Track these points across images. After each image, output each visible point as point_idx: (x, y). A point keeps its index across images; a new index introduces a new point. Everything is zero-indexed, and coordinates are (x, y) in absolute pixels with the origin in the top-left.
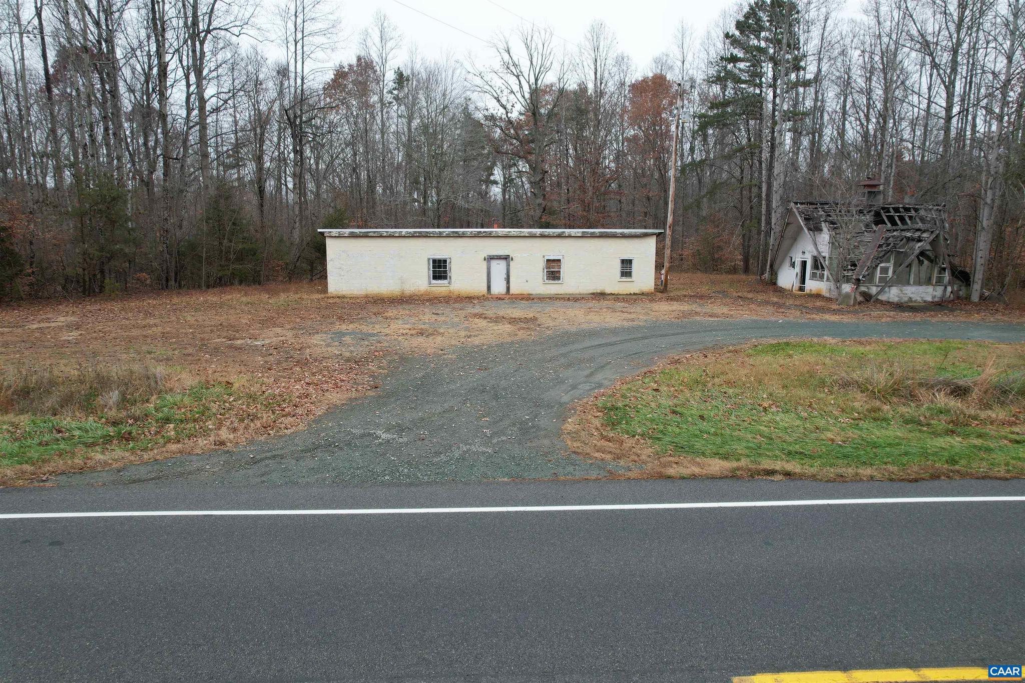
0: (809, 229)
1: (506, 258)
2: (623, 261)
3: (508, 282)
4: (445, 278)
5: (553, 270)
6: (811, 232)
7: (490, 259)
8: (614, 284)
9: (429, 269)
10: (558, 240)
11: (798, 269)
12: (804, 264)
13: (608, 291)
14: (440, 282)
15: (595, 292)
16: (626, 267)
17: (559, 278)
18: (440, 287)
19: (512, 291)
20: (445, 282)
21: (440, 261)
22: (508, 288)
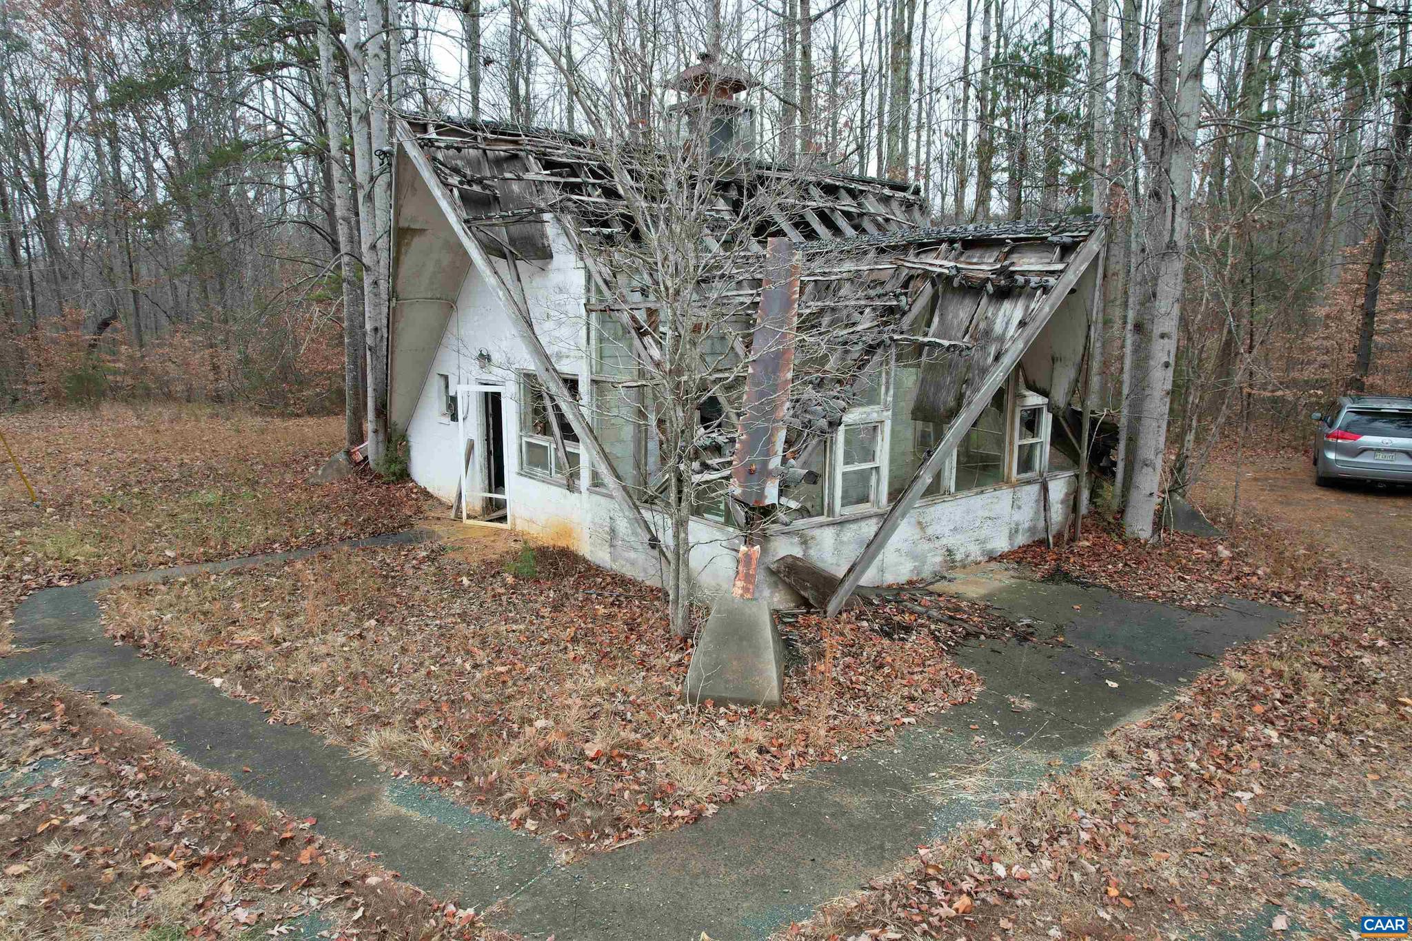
0: (492, 249)
6: (501, 264)
11: (472, 426)
12: (493, 404)
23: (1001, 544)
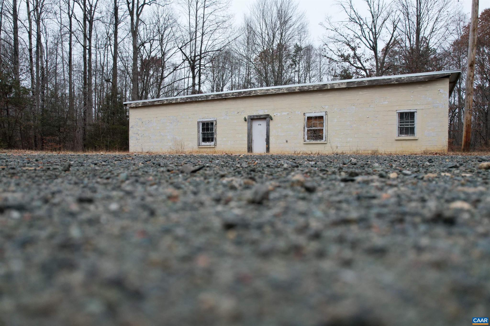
1: (267, 118)
2: (402, 116)
3: (268, 143)
4: (212, 140)
5: (315, 129)
7: (251, 119)
8: (389, 143)
9: (198, 132)
13: (382, 151)
14: (208, 143)
16: (407, 122)
17: (321, 138)
18: (206, 148)
19: (271, 151)
20: (212, 143)
21: (208, 124)
22: (268, 149)
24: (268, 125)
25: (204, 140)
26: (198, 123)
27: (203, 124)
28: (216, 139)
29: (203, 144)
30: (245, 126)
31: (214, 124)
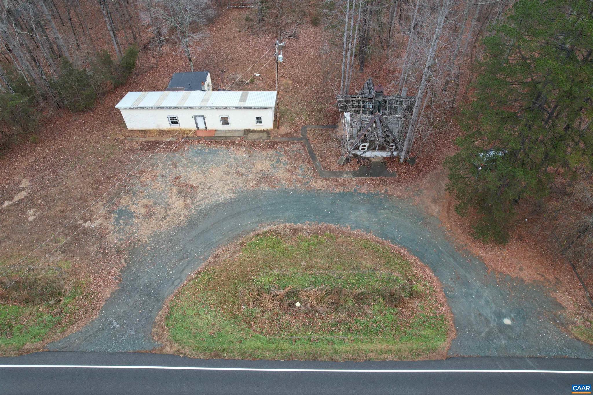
1: (203, 116)
2: (257, 118)
3: (205, 125)
4: (177, 123)
5: (225, 121)
7: (195, 117)
8: (253, 126)
9: (169, 121)
10: (225, 110)
13: (252, 128)
14: (175, 125)
15: (246, 129)
16: (259, 120)
17: (228, 124)
18: (175, 127)
19: (208, 128)
20: (177, 124)
21: (173, 117)
22: (206, 128)
23: (385, 156)
24: (204, 120)
25: (172, 123)
26: (168, 117)
27: (170, 117)
28: (179, 124)
29: (173, 125)
30: (193, 119)
31: (177, 118)
